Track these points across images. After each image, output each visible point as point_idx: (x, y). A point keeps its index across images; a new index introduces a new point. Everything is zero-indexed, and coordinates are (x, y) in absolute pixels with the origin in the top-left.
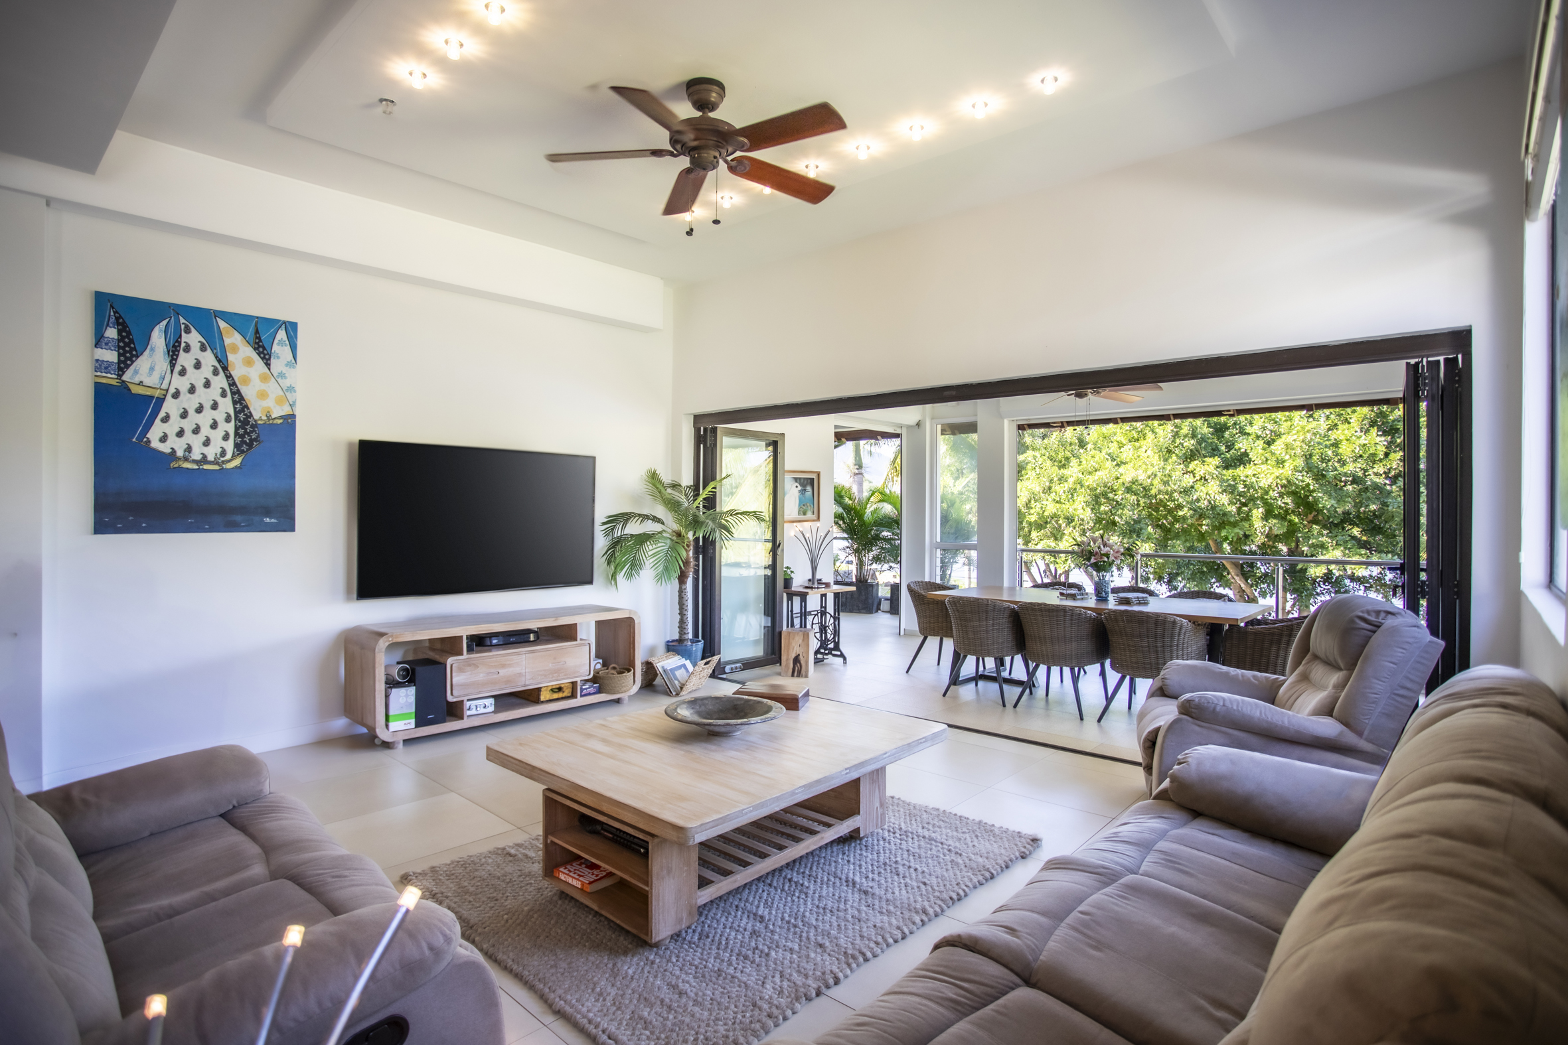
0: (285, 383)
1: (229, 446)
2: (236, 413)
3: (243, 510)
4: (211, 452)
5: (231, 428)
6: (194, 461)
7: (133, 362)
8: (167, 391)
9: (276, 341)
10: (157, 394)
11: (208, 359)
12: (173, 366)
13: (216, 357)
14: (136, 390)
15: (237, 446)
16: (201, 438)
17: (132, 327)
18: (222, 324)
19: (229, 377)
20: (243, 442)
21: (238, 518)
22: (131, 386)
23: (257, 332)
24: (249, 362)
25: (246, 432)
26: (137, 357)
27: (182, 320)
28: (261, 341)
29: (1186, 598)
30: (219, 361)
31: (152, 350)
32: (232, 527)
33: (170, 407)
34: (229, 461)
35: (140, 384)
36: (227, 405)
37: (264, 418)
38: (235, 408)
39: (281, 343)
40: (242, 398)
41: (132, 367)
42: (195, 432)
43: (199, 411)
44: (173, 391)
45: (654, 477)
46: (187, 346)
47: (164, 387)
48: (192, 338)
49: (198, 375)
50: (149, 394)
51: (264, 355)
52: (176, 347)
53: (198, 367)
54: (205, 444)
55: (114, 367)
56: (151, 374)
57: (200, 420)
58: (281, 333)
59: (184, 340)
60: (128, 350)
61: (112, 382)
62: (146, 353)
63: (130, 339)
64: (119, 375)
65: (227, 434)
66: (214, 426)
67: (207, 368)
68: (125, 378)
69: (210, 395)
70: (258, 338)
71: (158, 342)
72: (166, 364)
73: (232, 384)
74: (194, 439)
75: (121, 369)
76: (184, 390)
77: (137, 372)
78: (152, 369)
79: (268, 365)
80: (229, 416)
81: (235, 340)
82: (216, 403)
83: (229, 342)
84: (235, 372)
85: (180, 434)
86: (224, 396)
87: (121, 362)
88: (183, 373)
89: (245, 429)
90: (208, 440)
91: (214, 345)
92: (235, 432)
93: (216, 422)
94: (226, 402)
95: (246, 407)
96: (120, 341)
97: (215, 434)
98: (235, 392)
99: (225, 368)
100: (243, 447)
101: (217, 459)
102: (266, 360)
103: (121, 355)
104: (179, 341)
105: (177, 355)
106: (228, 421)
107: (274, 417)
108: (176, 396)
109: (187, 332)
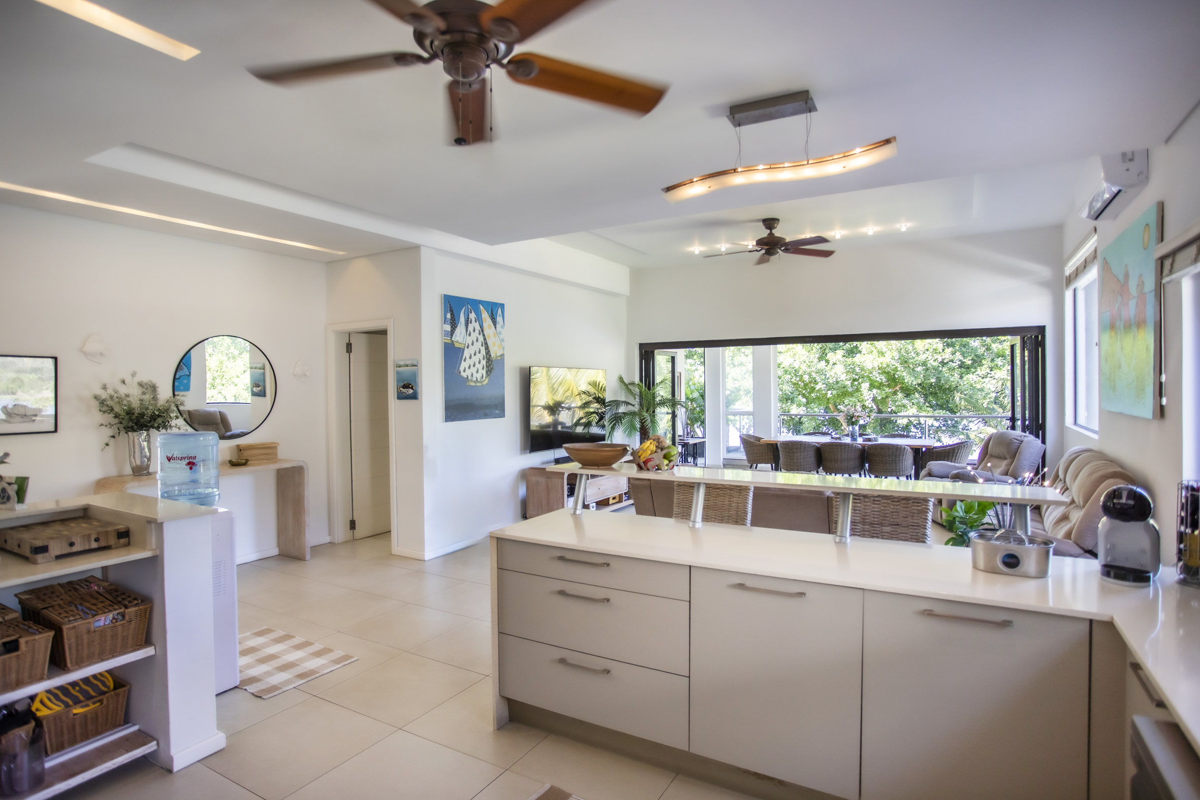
0: (501, 337)
1: (484, 372)
2: (486, 354)
3: (489, 406)
4: (479, 376)
5: (484, 362)
6: (474, 382)
7: (455, 330)
8: (465, 344)
9: (498, 313)
10: (462, 346)
11: (478, 328)
12: (467, 331)
13: (480, 325)
14: (457, 345)
15: (487, 372)
16: (475, 369)
17: (455, 312)
18: (482, 307)
19: (484, 335)
20: (488, 370)
21: (488, 411)
22: (455, 343)
23: (492, 311)
24: (490, 327)
25: (489, 365)
26: (456, 327)
27: (469, 307)
28: (493, 315)
29: (888, 437)
30: (481, 327)
31: (461, 323)
32: (486, 416)
33: (467, 353)
34: (484, 381)
35: (457, 342)
36: (483, 352)
37: (495, 356)
38: (486, 352)
39: (499, 316)
40: (488, 347)
41: (455, 333)
42: (474, 366)
43: (475, 355)
44: (467, 344)
45: (621, 379)
46: (471, 320)
47: (464, 343)
48: (473, 316)
49: (475, 335)
50: (460, 347)
51: (495, 323)
52: (468, 322)
53: (474, 331)
54: (477, 372)
55: (450, 334)
56: (460, 336)
57: (475, 359)
58: (500, 310)
59: (470, 317)
60: (454, 324)
61: (449, 342)
62: (459, 325)
63: (454, 319)
64: (451, 338)
65: (484, 366)
66: (479, 363)
67: (477, 332)
68: (453, 339)
69: (478, 346)
70: (492, 313)
71: (462, 319)
72: (465, 331)
73: (485, 339)
74: (473, 370)
75: (452, 335)
76: (470, 344)
77: (456, 336)
78: (461, 333)
79: (495, 327)
80: (484, 357)
81: (485, 315)
82: (480, 350)
83: (483, 316)
84: (485, 333)
85: (469, 367)
86: (482, 346)
87: (452, 331)
88: (470, 335)
89: (489, 363)
90: (478, 370)
91: (479, 319)
92: (486, 365)
93: (480, 360)
94: (483, 349)
95: (489, 351)
96: (451, 319)
97: (480, 367)
98: (486, 344)
99: (482, 331)
100: (489, 373)
101: (481, 380)
102: (495, 325)
103: (451, 327)
104: (468, 318)
105: (468, 325)
106: (484, 359)
107: (498, 355)
108: (468, 347)
109: (471, 313)
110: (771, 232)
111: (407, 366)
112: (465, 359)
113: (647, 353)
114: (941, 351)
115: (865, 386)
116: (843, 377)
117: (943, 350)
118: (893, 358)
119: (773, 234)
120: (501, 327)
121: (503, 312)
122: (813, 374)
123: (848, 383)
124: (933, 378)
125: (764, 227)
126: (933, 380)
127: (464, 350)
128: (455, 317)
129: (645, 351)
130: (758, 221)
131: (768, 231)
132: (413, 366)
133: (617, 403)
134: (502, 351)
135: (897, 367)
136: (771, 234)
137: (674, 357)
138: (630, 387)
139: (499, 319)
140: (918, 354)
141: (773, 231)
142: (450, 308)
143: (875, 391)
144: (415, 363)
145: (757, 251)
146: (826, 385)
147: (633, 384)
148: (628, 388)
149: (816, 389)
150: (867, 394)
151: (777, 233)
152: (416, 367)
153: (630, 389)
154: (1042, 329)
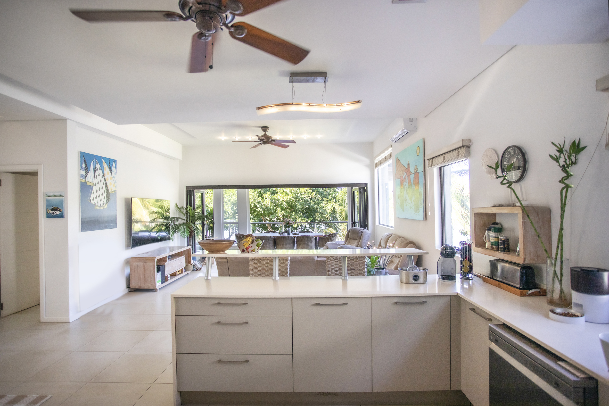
0: (115, 179)
1: (105, 201)
3: (107, 222)
4: (102, 203)
5: (105, 195)
6: (99, 206)
7: (87, 174)
9: (113, 166)
10: (92, 185)
11: (101, 174)
12: (95, 175)
14: (88, 184)
15: (106, 201)
16: (100, 199)
17: (87, 163)
18: (103, 161)
19: (105, 178)
20: (107, 199)
21: (107, 224)
22: (87, 182)
23: (109, 164)
24: (108, 174)
25: (108, 197)
26: (88, 173)
27: (96, 160)
28: (110, 166)
30: (103, 173)
31: (91, 170)
32: (106, 227)
33: (94, 189)
34: (105, 206)
35: (89, 182)
36: (104, 188)
37: (111, 191)
38: (106, 188)
39: (114, 167)
40: (107, 185)
41: (87, 176)
42: (99, 197)
43: (99, 190)
44: (95, 184)
45: (176, 205)
46: (97, 169)
47: (93, 182)
48: (98, 166)
49: (99, 178)
50: (90, 185)
51: (111, 171)
52: (95, 170)
53: (99, 175)
54: (101, 201)
55: (84, 176)
56: (91, 178)
57: (100, 192)
58: (114, 163)
59: (96, 167)
60: (87, 170)
61: (84, 181)
62: (90, 171)
63: (87, 167)
64: (85, 179)
65: (105, 197)
66: (102, 195)
67: (101, 176)
68: (86, 180)
69: (101, 184)
70: (110, 165)
71: (92, 167)
72: (93, 175)
73: (105, 181)
74: (98, 199)
75: (85, 177)
76: (97, 183)
77: (88, 178)
78: (91, 177)
79: (111, 174)
80: (105, 191)
81: (106, 166)
82: (102, 187)
83: (104, 167)
84: (106, 177)
85: (96, 198)
86: (104, 185)
87: (85, 175)
88: (96, 178)
89: (108, 195)
90: (101, 199)
91: (102, 168)
92: (106, 197)
93: (102, 194)
94: (104, 187)
95: (108, 188)
96: (85, 167)
97: (102, 197)
98: (106, 183)
99: (104, 176)
100: (108, 201)
101: (103, 205)
102: (111, 172)
103: (85, 172)
104: (95, 167)
105: (95, 172)
106: (105, 193)
107: (113, 191)
108: (95, 185)
109: (97, 164)
110: (265, 133)
111: (55, 196)
112: (94, 192)
113: (190, 191)
114: (311, 193)
115: (279, 209)
116: (269, 205)
117: (312, 193)
118: (293, 197)
119: (266, 134)
120: (115, 174)
121: (116, 165)
122: (256, 203)
123: (272, 208)
124: (307, 206)
125: (262, 130)
126: (307, 207)
127: (93, 187)
128: (88, 166)
129: (189, 190)
130: (259, 127)
131: (264, 133)
132: (60, 196)
133: (175, 219)
134: (115, 188)
135: (293, 201)
136: (265, 134)
137: (203, 194)
138: (182, 210)
139: (113, 169)
140: (302, 195)
141: (266, 133)
142: (85, 160)
143: (283, 212)
144: (63, 194)
145: (259, 142)
146: (262, 209)
147: (183, 208)
148: (180, 210)
149: (258, 211)
150: (280, 213)
151: (268, 133)
152: (63, 197)
153: (182, 211)
154: (366, 185)
